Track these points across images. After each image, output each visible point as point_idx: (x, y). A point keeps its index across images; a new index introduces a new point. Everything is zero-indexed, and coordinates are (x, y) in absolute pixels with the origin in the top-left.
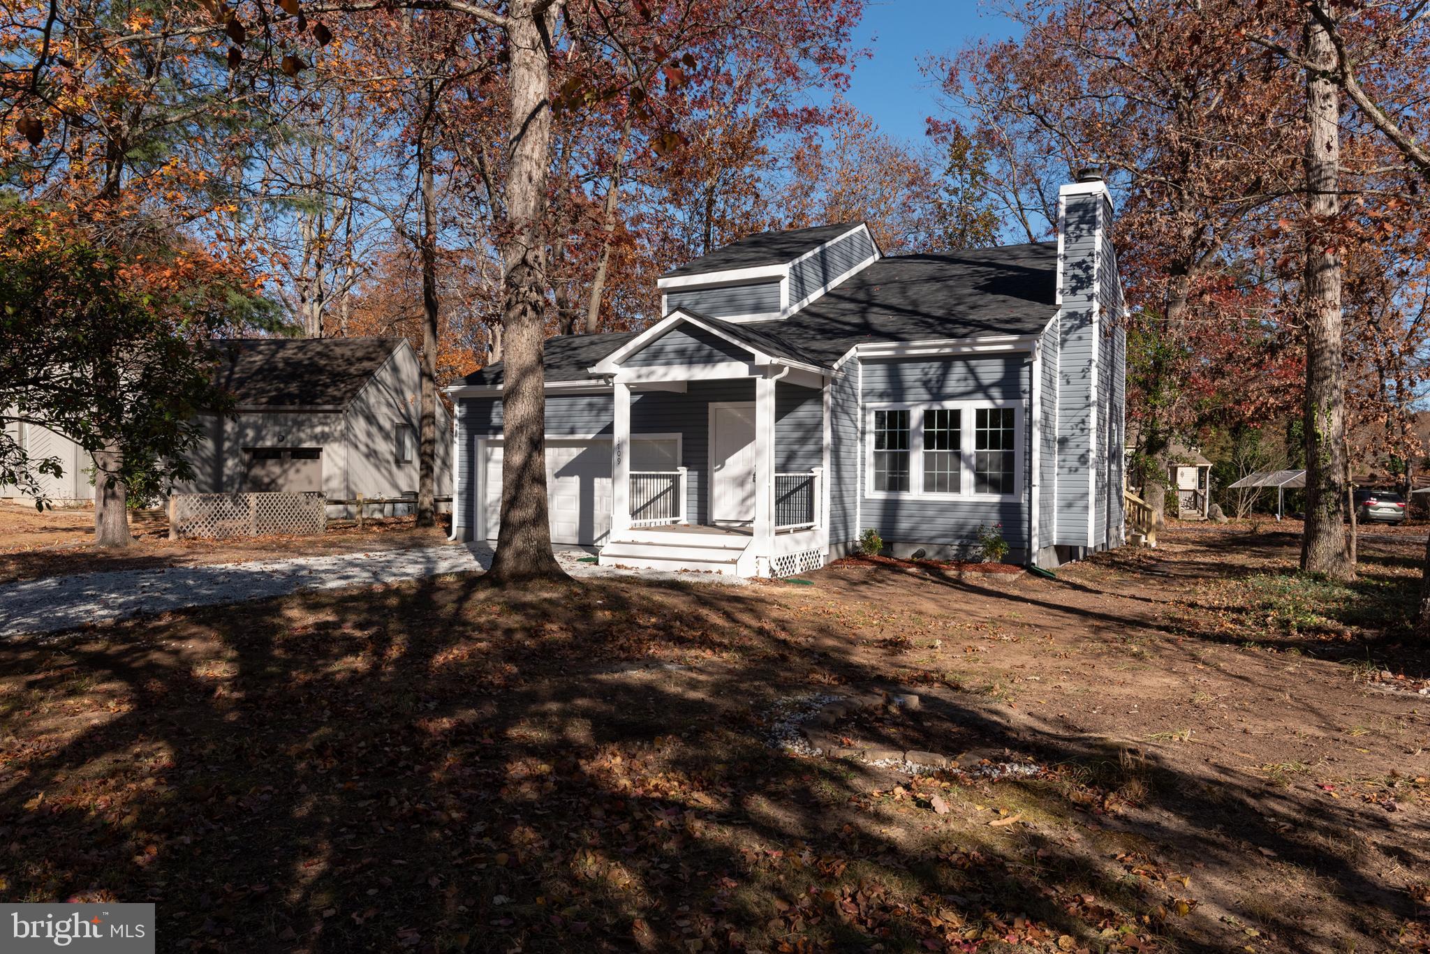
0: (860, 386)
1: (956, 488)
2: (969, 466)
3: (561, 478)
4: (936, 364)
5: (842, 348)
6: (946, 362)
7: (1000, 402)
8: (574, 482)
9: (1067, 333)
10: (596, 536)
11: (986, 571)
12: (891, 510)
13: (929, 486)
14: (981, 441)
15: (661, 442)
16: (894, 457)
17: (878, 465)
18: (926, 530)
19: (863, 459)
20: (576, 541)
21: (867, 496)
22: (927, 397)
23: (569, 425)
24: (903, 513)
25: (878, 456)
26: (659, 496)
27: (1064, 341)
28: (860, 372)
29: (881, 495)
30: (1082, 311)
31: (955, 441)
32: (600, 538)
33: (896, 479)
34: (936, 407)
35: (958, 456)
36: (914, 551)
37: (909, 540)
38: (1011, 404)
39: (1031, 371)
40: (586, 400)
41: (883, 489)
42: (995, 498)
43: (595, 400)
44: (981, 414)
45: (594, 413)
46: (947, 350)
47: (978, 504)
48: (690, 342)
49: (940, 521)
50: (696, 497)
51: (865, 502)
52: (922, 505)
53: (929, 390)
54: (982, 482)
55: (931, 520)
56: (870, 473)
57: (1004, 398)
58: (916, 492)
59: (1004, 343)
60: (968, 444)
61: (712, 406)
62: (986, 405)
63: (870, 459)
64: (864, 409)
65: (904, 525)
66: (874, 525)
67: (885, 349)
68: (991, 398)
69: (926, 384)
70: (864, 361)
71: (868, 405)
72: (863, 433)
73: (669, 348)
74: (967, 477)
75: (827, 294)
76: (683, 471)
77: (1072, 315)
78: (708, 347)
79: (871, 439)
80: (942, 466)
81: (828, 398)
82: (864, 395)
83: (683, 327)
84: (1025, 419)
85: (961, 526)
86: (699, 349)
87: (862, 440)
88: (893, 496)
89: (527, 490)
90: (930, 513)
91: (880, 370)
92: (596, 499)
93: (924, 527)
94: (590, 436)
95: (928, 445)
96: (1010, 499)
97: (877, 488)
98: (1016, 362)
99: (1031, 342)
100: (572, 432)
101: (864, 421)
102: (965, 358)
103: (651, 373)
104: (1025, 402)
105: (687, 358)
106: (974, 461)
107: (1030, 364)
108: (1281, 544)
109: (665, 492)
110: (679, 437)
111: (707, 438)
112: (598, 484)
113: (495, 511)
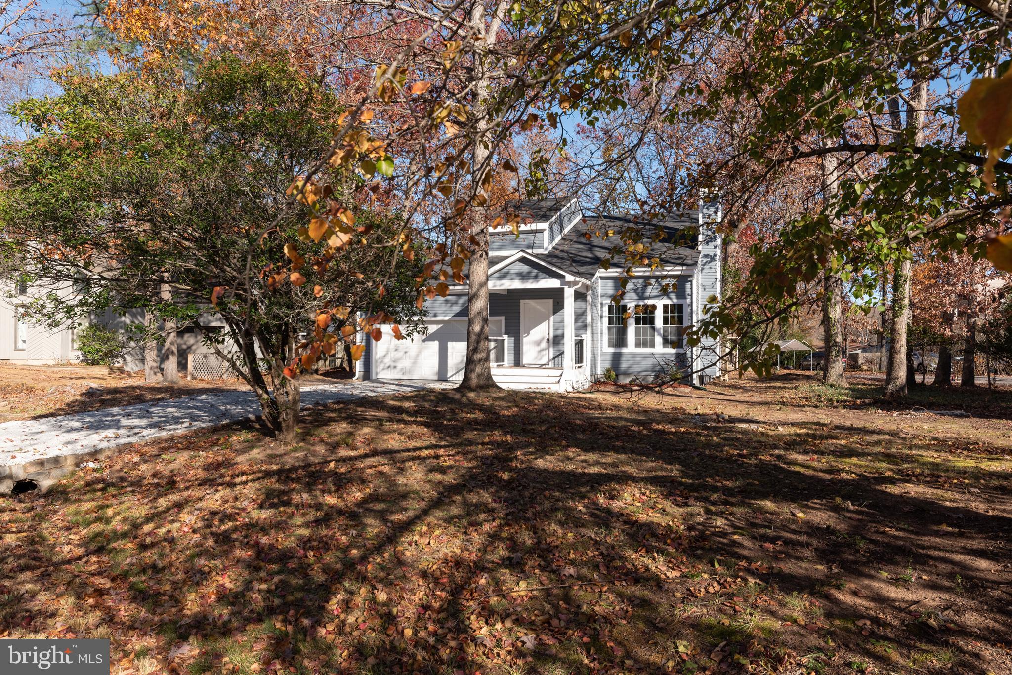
0: (600, 291)
1: (652, 345)
2: (659, 334)
3: (427, 343)
4: (641, 281)
5: (592, 271)
6: (646, 279)
7: (675, 301)
8: (435, 345)
9: (704, 265)
10: (449, 375)
11: (673, 388)
12: (617, 358)
13: (638, 345)
14: (666, 320)
16: (618, 330)
17: (609, 334)
18: (636, 368)
19: (602, 330)
20: (436, 378)
21: (604, 350)
22: (636, 298)
23: (433, 312)
24: (624, 359)
25: (609, 329)
27: (702, 269)
28: (600, 284)
29: (612, 350)
30: (711, 254)
31: (652, 321)
32: (452, 376)
33: (620, 341)
34: (641, 303)
35: (654, 329)
36: (630, 379)
37: (626, 374)
38: (681, 302)
39: (691, 285)
41: (613, 346)
42: (674, 351)
44: (665, 307)
46: (648, 274)
47: (664, 354)
48: (525, 268)
49: (644, 363)
50: (513, 352)
51: (603, 354)
52: (634, 355)
53: (638, 294)
54: (666, 342)
55: (639, 363)
56: (606, 338)
57: (678, 298)
58: (631, 347)
59: (677, 270)
60: (659, 322)
61: (522, 301)
62: (668, 302)
63: (606, 331)
64: (602, 304)
65: (624, 366)
66: (608, 365)
67: (614, 272)
68: (670, 299)
69: (635, 291)
70: (602, 278)
71: (604, 302)
72: (601, 317)
73: (512, 271)
74: (658, 340)
75: (563, 239)
76: (505, 337)
77: (706, 256)
78: (536, 271)
79: (606, 320)
80: (645, 334)
81: (589, 298)
82: (602, 296)
83: (523, 260)
84: (689, 310)
85: (654, 366)
86: (529, 273)
87: (601, 320)
88: (618, 350)
89: (483, 343)
90: (638, 359)
91: (610, 283)
92: (449, 354)
93: (635, 366)
94: (447, 318)
95: (637, 322)
96: (681, 351)
97: (609, 346)
98: (683, 280)
99: (692, 270)
100: (435, 316)
101: (602, 310)
102: (657, 278)
103: (502, 285)
104: (688, 301)
105: (523, 277)
106: (662, 332)
107: (691, 281)
108: (792, 380)
109: (493, 349)
110: (503, 318)
111: (519, 319)
112: (451, 345)
113: (382, 362)
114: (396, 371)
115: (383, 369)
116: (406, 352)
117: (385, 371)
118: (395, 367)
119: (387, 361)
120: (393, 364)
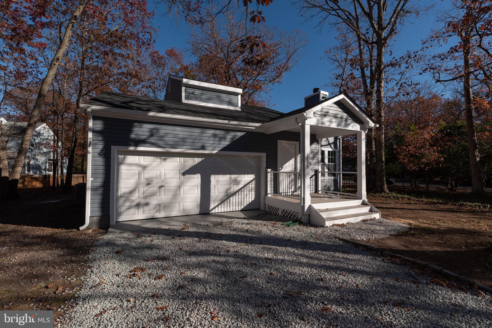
2: (327, 168)
3: (187, 176)
7: (333, 149)
8: (197, 179)
10: (212, 207)
14: (329, 160)
15: (249, 157)
20: (197, 212)
23: (200, 145)
26: (249, 183)
31: (323, 160)
32: (214, 208)
35: (324, 165)
40: (212, 132)
42: (332, 178)
43: (218, 132)
45: (217, 139)
47: (329, 180)
54: (330, 173)
60: (326, 161)
61: (279, 141)
62: (330, 150)
74: (326, 171)
84: (338, 155)
92: (212, 187)
94: (215, 152)
96: (335, 178)
100: (203, 148)
104: (338, 150)
109: (252, 181)
110: (264, 155)
111: (277, 156)
112: (214, 179)
113: (127, 200)
114: (146, 208)
115: (129, 208)
116: (161, 187)
117: (132, 211)
118: (147, 204)
119: (136, 197)
120: (143, 201)
